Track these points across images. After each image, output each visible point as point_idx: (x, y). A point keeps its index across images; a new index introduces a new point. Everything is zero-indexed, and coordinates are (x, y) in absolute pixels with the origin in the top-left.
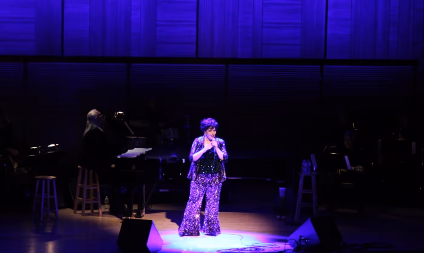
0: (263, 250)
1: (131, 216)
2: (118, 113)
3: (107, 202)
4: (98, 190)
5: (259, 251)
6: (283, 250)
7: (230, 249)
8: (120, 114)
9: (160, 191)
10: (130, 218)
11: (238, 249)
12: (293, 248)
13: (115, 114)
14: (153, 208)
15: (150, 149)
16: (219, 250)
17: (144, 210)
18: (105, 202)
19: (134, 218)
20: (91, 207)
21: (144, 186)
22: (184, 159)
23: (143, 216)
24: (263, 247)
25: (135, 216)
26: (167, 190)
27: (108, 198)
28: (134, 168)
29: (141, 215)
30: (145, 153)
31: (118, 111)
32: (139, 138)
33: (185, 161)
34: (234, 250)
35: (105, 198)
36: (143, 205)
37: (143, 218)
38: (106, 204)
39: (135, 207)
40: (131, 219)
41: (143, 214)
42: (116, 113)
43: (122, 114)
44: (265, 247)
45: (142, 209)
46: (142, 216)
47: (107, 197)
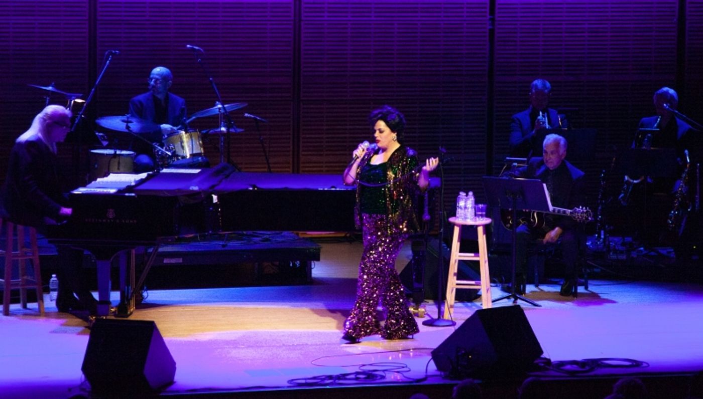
0: (383, 377)
1: (107, 315)
2: (73, 102)
3: (56, 287)
4: (37, 261)
5: (376, 379)
6: (424, 377)
7: (314, 378)
8: (78, 103)
9: (166, 261)
10: (104, 318)
11: (330, 377)
12: (442, 373)
13: (68, 103)
14: (152, 295)
15: (144, 175)
16: (293, 380)
17: (133, 302)
18: (51, 287)
19: (113, 318)
20: (21, 297)
21: (133, 251)
22: (215, 195)
23: (131, 313)
24: (384, 371)
25: (115, 316)
26: (181, 260)
27: (56, 277)
28: (111, 214)
29: (127, 311)
30: (133, 184)
31: (74, 99)
32: (118, 152)
33: (218, 199)
34: (323, 380)
35: (52, 277)
36: (131, 291)
37: (132, 318)
38: (54, 290)
39: (115, 296)
40: (106, 320)
41: (132, 310)
42: (70, 103)
43: (83, 103)
44: (386, 372)
45: (129, 300)
46: (129, 313)
47: (54, 275)
